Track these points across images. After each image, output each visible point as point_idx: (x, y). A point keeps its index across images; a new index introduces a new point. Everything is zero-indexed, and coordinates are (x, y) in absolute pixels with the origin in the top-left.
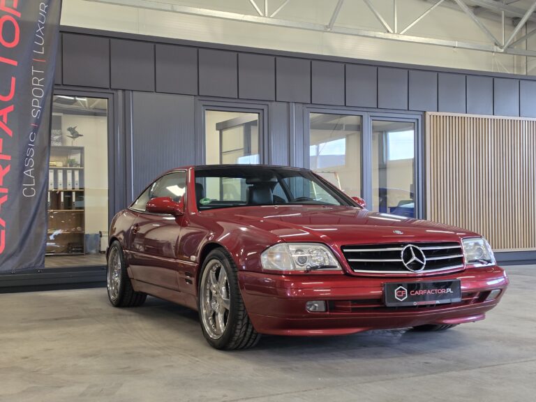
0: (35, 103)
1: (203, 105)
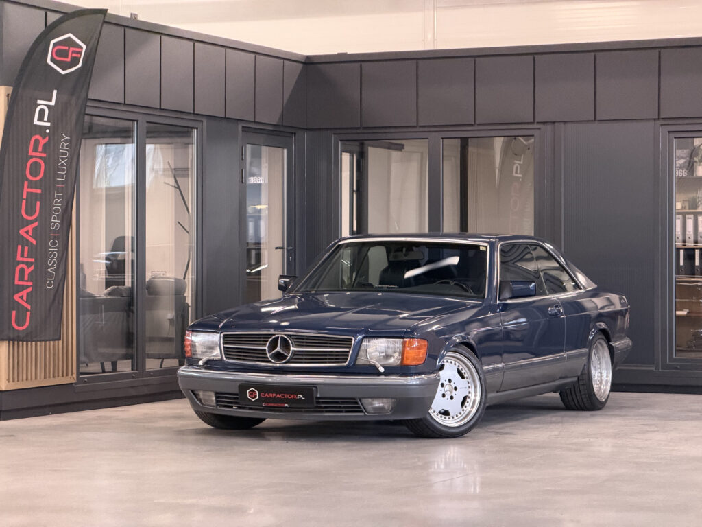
0: (54, 219)
1: (669, 132)
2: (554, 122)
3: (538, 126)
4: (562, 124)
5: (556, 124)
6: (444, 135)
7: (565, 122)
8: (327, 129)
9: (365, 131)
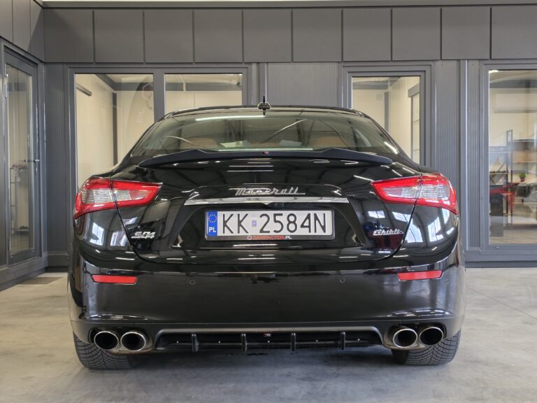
1: (349, 72)
2: (258, 63)
3: (246, 66)
4: (266, 64)
5: (260, 64)
6: (167, 71)
7: (267, 63)
8: (63, 63)
9: (97, 66)
